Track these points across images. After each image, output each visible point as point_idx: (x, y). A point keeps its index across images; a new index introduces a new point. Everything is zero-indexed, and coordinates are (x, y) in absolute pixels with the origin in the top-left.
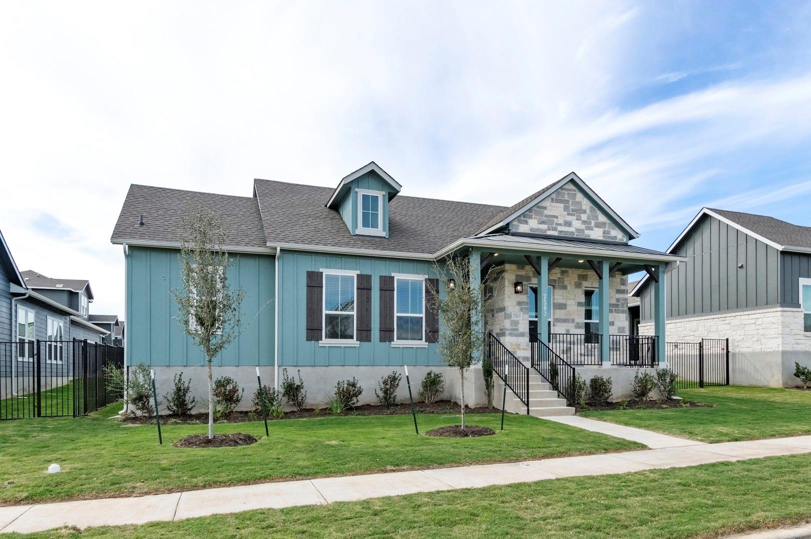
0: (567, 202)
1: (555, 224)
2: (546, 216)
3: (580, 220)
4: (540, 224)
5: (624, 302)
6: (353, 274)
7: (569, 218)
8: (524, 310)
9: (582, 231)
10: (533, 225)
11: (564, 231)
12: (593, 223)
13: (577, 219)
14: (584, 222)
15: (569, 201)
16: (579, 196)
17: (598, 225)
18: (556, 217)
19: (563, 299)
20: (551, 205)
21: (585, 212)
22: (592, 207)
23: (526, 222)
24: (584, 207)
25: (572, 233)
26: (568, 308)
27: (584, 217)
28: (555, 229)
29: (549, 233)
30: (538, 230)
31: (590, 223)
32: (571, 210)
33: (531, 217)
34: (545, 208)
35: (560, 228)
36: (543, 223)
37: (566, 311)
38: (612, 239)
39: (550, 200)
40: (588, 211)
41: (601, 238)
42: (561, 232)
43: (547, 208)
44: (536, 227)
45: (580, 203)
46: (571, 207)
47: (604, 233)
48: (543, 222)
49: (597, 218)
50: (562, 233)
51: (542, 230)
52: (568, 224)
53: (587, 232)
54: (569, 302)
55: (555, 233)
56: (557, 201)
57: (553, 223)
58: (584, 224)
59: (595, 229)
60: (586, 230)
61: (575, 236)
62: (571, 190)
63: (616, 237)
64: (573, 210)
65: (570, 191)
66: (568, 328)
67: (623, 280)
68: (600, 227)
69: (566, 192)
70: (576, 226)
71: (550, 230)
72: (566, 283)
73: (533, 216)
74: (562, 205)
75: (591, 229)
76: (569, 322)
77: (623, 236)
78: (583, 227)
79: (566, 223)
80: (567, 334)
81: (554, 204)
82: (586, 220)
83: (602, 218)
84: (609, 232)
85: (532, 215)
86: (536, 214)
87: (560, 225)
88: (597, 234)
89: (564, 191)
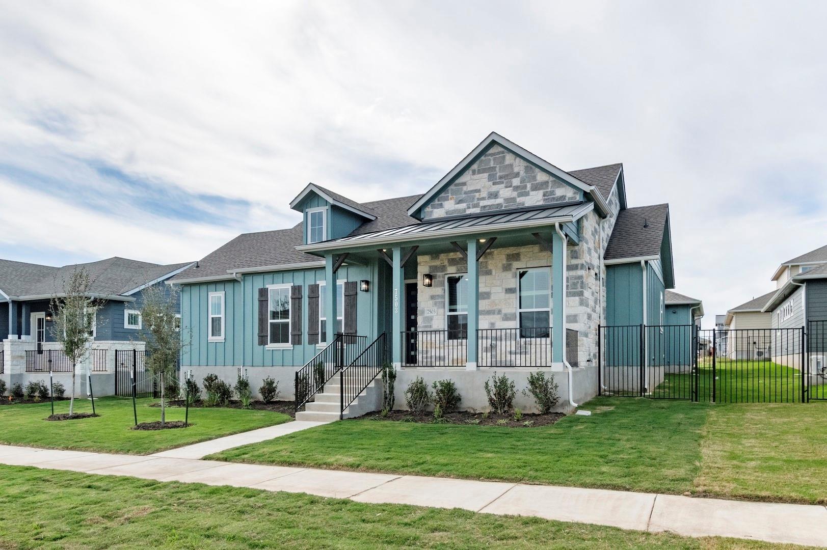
0: (494, 168)
1: (476, 200)
2: (465, 193)
3: (510, 186)
4: (458, 203)
5: (575, 281)
6: (288, 286)
7: (495, 188)
8: (438, 304)
9: (514, 199)
10: (449, 206)
11: (489, 205)
12: (529, 185)
13: (506, 187)
14: (516, 188)
15: (496, 167)
16: (509, 158)
17: (536, 188)
18: (478, 191)
19: (486, 286)
20: (471, 179)
21: (517, 175)
22: (526, 167)
23: (441, 206)
24: (516, 170)
25: (499, 205)
26: (493, 297)
27: (516, 182)
28: (475, 206)
29: (468, 212)
30: (455, 211)
31: (525, 187)
32: (498, 178)
33: (446, 199)
34: (464, 184)
35: (482, 203)
36: (460, 202)
37: (490, 300)
38: (557, 201)
39: (471, 172)
40: (522, 173)
41: (541, 203)
42: (485, 207)
43: (467, 184)
44: (453, 209)
45: (511, 166)
46: (498, 174)
47: (544, 195)
48: (460, 200)
49: (534, 178)
50: (487, 208)
51: (459, 211)
52: (495, 195)
53: (519, 200)
54: (493, 290)
55: (477, 211)
56: (480, 172)
57: (474, 198)
58: (517, 191)
59: (532, 193)
60: (519, 197)
61: (503, 208)
62: (499, 153)
63: (563, 197)
64: (501, 177)
65: (497, 155)
66: (493, 321)
67: (576, 251)
68: (539, 189)
69: (491, 158)
70: (505, 194)
71: (469, 208)
72: (490, 267)
73: (450, 197)
74: (486, 175)
75: (527, 194)
76: (494, 313)
77: (574, 193)
78: (515, 194)
79: (491, 195)
80: (492, 330)
81: (477, 176)
82: (519, 184)
83: (541, 177)
84: (552, 193)
85: (448, 196)
86: (452, 194)
87: (483, 199)
88: (535, 199)
89: (489, 157)
